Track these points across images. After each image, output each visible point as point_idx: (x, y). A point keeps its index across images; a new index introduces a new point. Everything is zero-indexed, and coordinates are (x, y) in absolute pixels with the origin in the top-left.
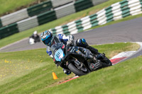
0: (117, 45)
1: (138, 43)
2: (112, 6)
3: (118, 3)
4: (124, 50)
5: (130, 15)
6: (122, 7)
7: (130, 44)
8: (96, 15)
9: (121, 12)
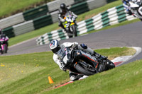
0: (113, 50)
1: (135, 48)
2: (108, 10)
3: (114, 8)
4: (121, 55)
5: (126, 20)
6: (118, 12)
7: (126, 49)
8: (92, 20)
9: (117, 17)
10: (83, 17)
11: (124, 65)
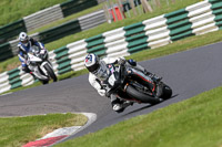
5: (71, 70)
9: (57, 66)
10: (5, 67)
11: (70, 141)
